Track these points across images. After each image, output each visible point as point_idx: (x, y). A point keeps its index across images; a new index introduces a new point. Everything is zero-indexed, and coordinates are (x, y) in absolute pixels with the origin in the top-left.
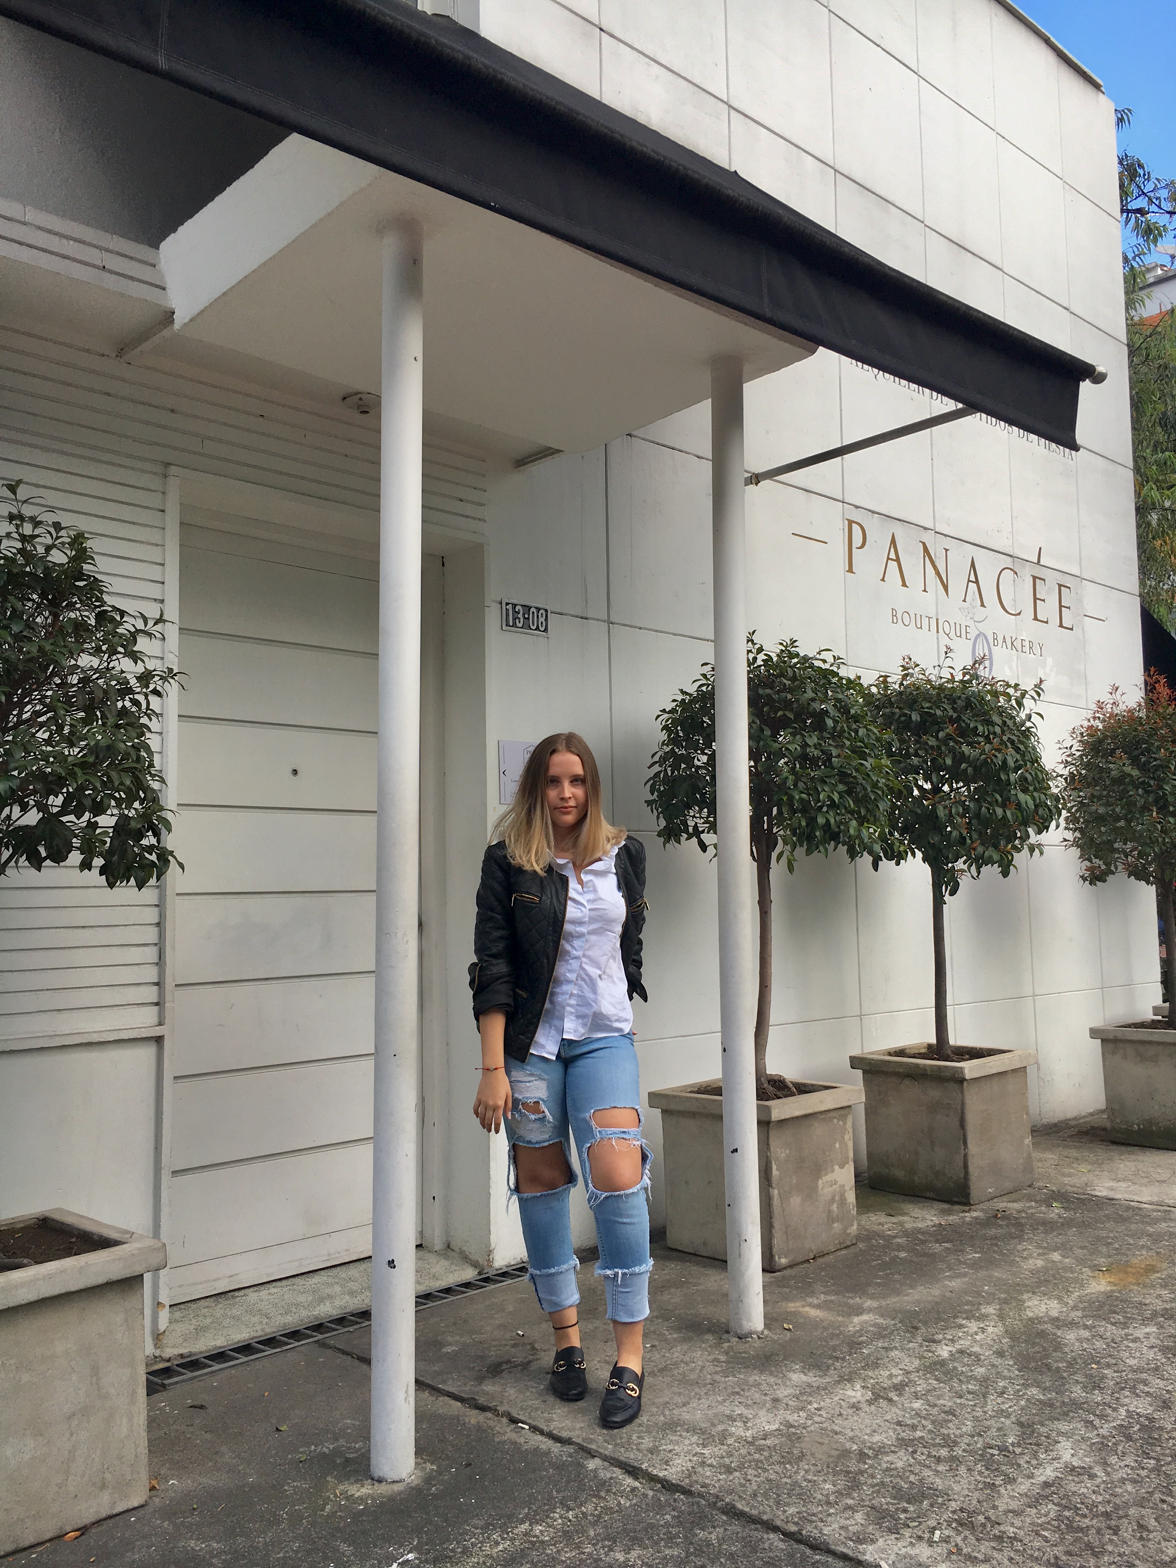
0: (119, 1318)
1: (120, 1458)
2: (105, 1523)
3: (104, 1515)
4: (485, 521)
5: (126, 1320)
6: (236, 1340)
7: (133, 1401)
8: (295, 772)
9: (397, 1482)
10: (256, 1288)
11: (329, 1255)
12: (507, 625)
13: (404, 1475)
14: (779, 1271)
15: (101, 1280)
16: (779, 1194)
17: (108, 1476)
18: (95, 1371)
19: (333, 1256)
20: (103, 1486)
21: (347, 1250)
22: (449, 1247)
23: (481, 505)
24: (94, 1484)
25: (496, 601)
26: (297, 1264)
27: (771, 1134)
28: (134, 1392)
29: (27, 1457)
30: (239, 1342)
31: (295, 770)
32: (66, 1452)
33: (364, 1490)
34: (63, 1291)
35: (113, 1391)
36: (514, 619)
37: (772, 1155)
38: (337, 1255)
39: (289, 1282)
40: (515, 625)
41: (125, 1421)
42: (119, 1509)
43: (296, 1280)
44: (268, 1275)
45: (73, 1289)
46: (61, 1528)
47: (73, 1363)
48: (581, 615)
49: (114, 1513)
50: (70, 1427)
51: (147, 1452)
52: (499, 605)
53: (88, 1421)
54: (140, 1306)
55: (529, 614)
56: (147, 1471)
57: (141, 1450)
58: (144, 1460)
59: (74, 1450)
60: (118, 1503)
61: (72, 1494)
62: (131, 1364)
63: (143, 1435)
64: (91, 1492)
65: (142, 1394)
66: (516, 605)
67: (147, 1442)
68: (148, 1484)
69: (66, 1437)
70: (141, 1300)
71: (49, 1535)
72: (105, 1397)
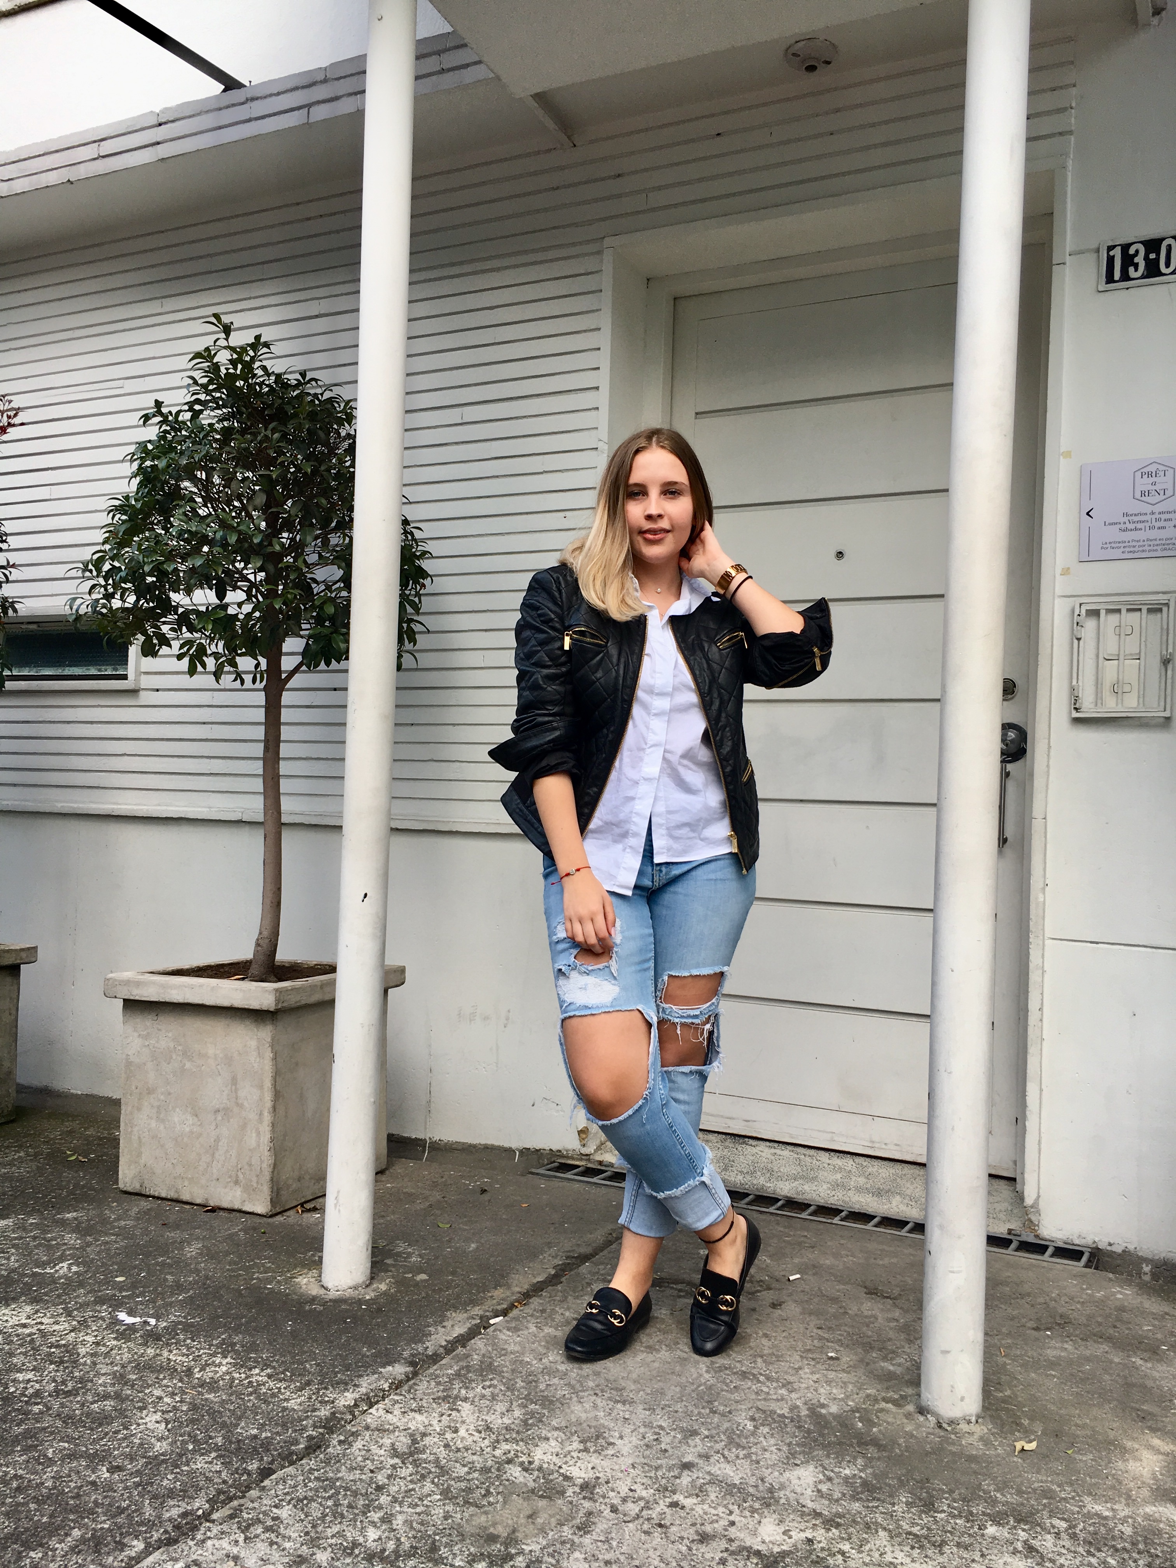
0: (253, 1043)
1: (250, 1165)
2: (234, 1213)
3: (236, 1207)
5: (258, 1048)
7: (260, 1120)
8: (840, 555)
10: (771, 1144)
11: (873, 1142)
12: (1110, 281)
15: (226, 1003)
17: (241, 1176)
18: (234, 1081)
19: (877, 1145)
20: (237, 1182)
21: (896, 1145)
24: (230, 1177)
26: (829, 1136)
28: (261, 1114)
29: (187, 1129)
31: (840, 553)
32: (212, 1140)
34: (201, 1002)
35: (246, 1104)
36: (1126, 268)
38: (884, 1146)
39: (812, 1152)
40: (1125, 278)
41: (254, 1135)
42: (248, 1208)
43: (822, 1153)
44: (792, 1137)
45: (208, 1004)
46: (206, 1199)
47: (219, 1067)
49: (245, 1209)
50: (215, 1119)
51: (270, 1170)
52: (1095, 255)
53: (229, 1122)
54: (269, 1040)
55: (1158, 254)
56: (272, 1188)
57: (265, 1165)
58: (267, 1176)
59: (218, 1140)
60: (247, 1202)
61: (215, 1177)
62: (261, 1087)
63: (267, 1153)
64: (228, 1183)
65: (267, 1118)
66: (1129, 245)
67: (271, 1161)
68: (271, 1199)
69: (213, 1127)
70: (270, 1034)
71: (198, 1201)
72: (240, 1106)
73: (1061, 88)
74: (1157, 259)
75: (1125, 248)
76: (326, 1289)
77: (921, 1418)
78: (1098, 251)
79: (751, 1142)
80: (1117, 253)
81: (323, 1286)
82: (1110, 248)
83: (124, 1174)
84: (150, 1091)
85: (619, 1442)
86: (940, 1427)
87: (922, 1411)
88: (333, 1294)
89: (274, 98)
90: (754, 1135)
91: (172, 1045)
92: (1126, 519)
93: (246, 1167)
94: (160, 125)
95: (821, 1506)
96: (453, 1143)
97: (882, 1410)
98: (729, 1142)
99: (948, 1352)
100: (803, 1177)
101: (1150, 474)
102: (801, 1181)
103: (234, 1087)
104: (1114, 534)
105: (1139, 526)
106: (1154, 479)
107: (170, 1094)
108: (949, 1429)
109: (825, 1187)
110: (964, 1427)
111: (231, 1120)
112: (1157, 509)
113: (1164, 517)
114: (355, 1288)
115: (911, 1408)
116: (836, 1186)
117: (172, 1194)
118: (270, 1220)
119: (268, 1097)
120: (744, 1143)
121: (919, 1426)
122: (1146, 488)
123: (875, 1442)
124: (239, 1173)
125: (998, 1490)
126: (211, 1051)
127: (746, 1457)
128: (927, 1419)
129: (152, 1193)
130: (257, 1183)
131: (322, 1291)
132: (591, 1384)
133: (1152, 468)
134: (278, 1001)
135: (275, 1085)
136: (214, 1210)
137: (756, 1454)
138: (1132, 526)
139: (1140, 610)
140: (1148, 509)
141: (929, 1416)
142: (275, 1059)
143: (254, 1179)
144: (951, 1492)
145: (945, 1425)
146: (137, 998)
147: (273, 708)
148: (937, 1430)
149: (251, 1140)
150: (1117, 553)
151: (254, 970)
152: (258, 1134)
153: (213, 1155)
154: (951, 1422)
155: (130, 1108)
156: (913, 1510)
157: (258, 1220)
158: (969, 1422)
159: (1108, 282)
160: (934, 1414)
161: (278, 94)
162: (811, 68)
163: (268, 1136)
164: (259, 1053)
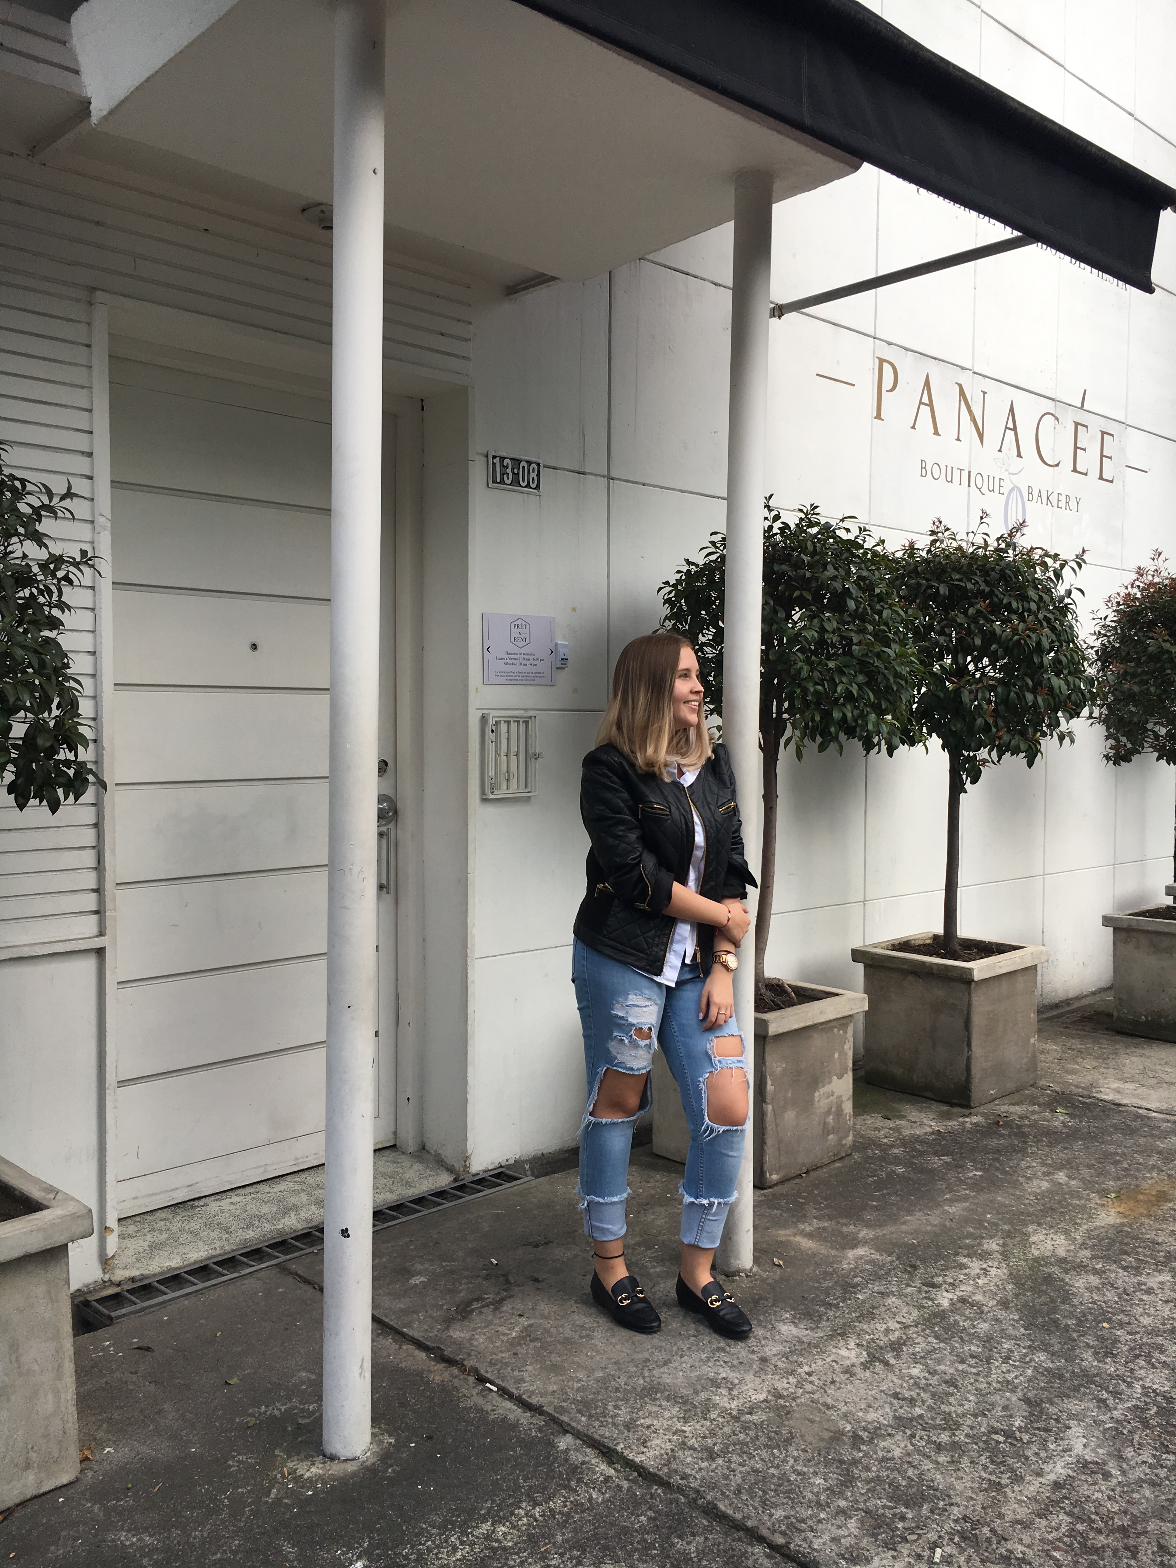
3: (29, 1496)
4: (469, 359)
5: (49, 1292)
6: (192, 1260)
8: (254, 647)
9: (352, 1460)
11: (297, 1159)
12: (494, 481)
13: (358, 1454)
14: (770, 1187)
16: (773, 1109)
18: (14, 1347)
19: (299, 1161)
21: (315, 1154)
22: (424, 1148)
23: (467, 340)
25: (482, 454)
26: (261, 1170)
27: (767, 1049)
30: (195, 1262)
31: (254, 645)
33: (312, 1470)
35: (35, 1367)
36: (502, 475)
37: (768, 1070)
38: (305, 1159)
39: (251, 1189)
40: (502, 482)
42: (46, 1488)
48: (577, 469)
49: (39, 1493)
52: (485, 459)
53: (8, 1400)
55: (519, 469)
57: (69, 1425)
58: (73, 1435)
60: (45, 1483)
62: (56, 1336)
63: (71, 1409)
64: (13, 1473)
65: (67, 1367)
66: (505, 458)
68: (80, 1458)
72: (26, 1374)
73: (464, 321)
74: (518, 474)
75: (502, 459)
77: (737, 1278)
78: (487, 456)
79: (196, 1203)
80: (497, 461)
82: (494, 457)
92: (507, 656)
93: (41, 1441)
101: (518, 626)
104: (500, 666)
105: (514, 662)
106: (519, 630)
111: (13, 1398)
112: (523, 651)
113: (526, 657)
119: (67, 1344)
120: (193, 1207)
122: (517, 635)
124: (30, 1454)
133: (519, 622)
138: (510, 662)
139: (518, 722)
140: (517, 650)
143: (55, 1449)
149: (46, 1404)
150: (502, 680)
152: (57, 1393)
154: (751, 1270)
159: (493, 482)
162: (325, 226)
164: (51, 1298)
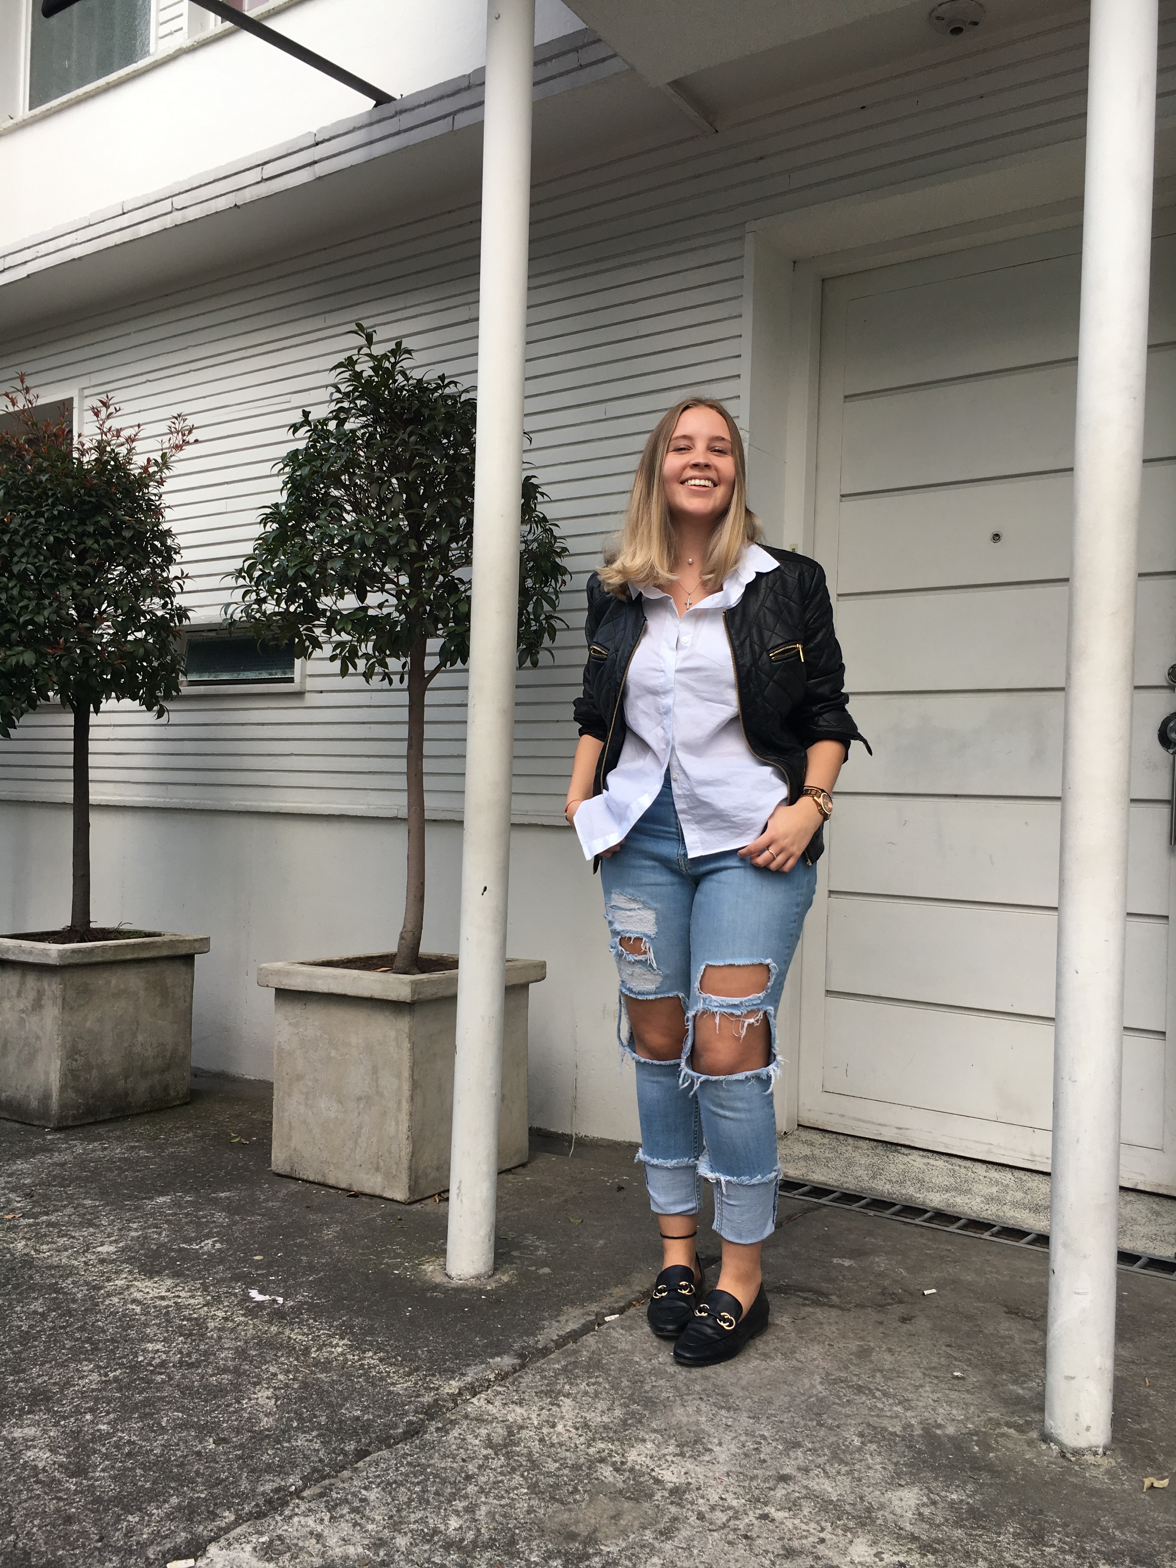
0: (392, 1034)
1: (390, 1153)
2: (375, 1199)
3: (377, 1194)
5: (397, 1038)
7: (399, 1109)
8: (996, 537)
15: (366, 994)
17: (382, 1164)
18: (375, 1070)
20: (378, 1169)
24: (372, 1163)
28: (399, 1103)
29: (333, 1116)
31: (997, 535)
32: (355, 1127)
34: (343, 993)
35: (386, 1093)
38: (1046, 1160)
41: (393, 1123)
42: (388, 1194)
43: (979, 1164)
45: (350, 994)
46: (350, 1184)
47: (361, 1056)
49: (385, 1195)
50: (358, 1107)
51: (409, 1157)
53: (370, 1109)
54: (407, 1031)
56: (410, 1176)
57: (403, 1154)
58: (405, 1164)
59: (360, 1127)
60: (386, 1189)
61: (358, 1163)
62: (399, 1076)
63: (405, 1142)
64: (370, 1169)
65: (405, 1106)
67: (410, 1149)
68: (409, 1187)
69: (356, 1114)
70: (407, 1025)
71: (343, 1186)
72: (381, 1095)
76: (450, 1277)
77: (1044, 1447)
79: (904, 1150)
81: (447, 1274)
83: (276, 1156)
84: (299, 1078)
85: (717, 1449)
86: (1064, 1457)
87: (1047, 1438)
88: (456, 1283)
89: (422, 109)
90: (907, 1143)
91: (318, 1033)
93: (387, 1154)
94: (317, 144)
95: (921, 1531)
96: (598, 1140)
97: (1003, 1435)
98: (880, 1150)
99: (1073, 1378)
100: (956, 1189)
102: (953, 1193)
103: (374, 1077)
107: (317, 1080)
108: (1073, 1459)
109: (978, 1200)
110: (1089, 1458)
111: (373, 1108)
114: (478, 1277)
115: (1034, 1435)
116: (990, 1199)
117: (319, 1178)
118: (407, 1207)
119: (406, 1087)
120: (896, 1151)
121: (1040, 1454)
123: (990, 1468)
124: (380, 1160)
125: (1119, 1527)
126: (354, 1040)
127: (848, 1473)
128: (1050, 1448)
129: (301, 1176)
130: (397, 1170)
131: (446, 1279)
132: (698, 1388)
134: (414, 992)
135: (412, 1076)
136: (356, 1195)
137: (860, 1471)
141: (1052, 1444)
142: (412, 1049)
143: (394, 1167)
144: (1065, 1525)
145: (1069, 1455)
146: (287, 987)
147: (416, 707)
148: (1061, 1460)
149: (391, 1129)
151: (398, 963)
152: (397, 1123)
153: (356, 1143)
154: (1077, 1452)
155: (281, 1093)
156: (1019, 1542)
157: (396, 1206)
158: (1095, 1454)
160: (1057, 1442)
161: (425, 104)
162: (957, 31)
163: (406, 1125)
164: (397, 1043)
